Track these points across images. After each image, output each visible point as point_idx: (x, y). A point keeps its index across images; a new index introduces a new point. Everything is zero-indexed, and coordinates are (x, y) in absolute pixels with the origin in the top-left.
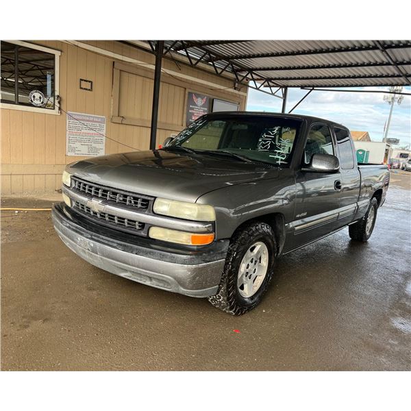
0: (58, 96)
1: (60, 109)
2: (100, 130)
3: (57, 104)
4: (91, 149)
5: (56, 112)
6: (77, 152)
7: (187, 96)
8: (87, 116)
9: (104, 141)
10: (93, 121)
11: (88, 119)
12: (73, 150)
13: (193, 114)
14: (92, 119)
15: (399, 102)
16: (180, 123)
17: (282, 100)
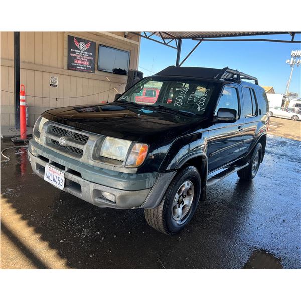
13: (75, 58)
16: (60, 65)
17: (177, 50)
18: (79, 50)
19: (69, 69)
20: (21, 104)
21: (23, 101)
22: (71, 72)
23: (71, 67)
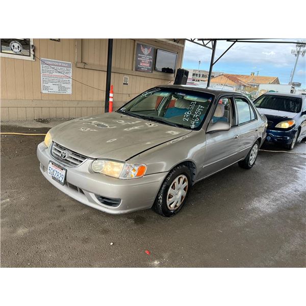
0: (33, 46)
1: (34, 55)
2: (67, 73)
3: (32, 52)
4: (61, 88)
5: (31, 58)
6: (50, 90)
7: (136, 47)
8: (56, 62)
9: (71, 82)
10: (61, 66)
11: (57, 64)
12: (47, 88)
14: (61, 64)
15: (303, 55)
16: (130, 68)
17: (212, 50)
18: (144, 54)
19: (136, 70)
20: (111, 100)
21: (112, 97)
22: (137, 73)
23: (137, 69)
